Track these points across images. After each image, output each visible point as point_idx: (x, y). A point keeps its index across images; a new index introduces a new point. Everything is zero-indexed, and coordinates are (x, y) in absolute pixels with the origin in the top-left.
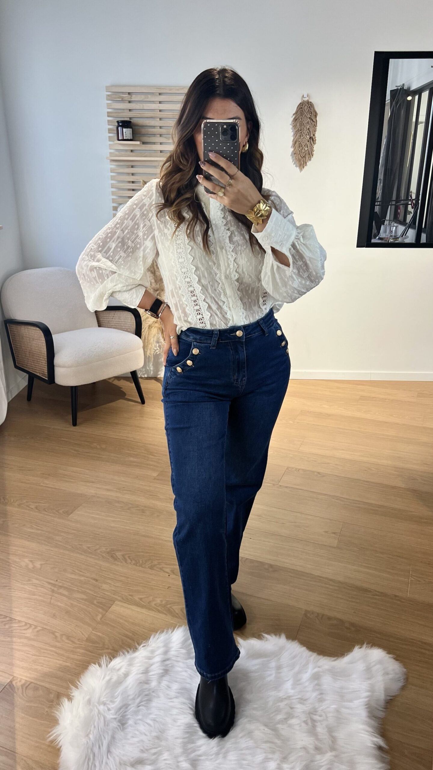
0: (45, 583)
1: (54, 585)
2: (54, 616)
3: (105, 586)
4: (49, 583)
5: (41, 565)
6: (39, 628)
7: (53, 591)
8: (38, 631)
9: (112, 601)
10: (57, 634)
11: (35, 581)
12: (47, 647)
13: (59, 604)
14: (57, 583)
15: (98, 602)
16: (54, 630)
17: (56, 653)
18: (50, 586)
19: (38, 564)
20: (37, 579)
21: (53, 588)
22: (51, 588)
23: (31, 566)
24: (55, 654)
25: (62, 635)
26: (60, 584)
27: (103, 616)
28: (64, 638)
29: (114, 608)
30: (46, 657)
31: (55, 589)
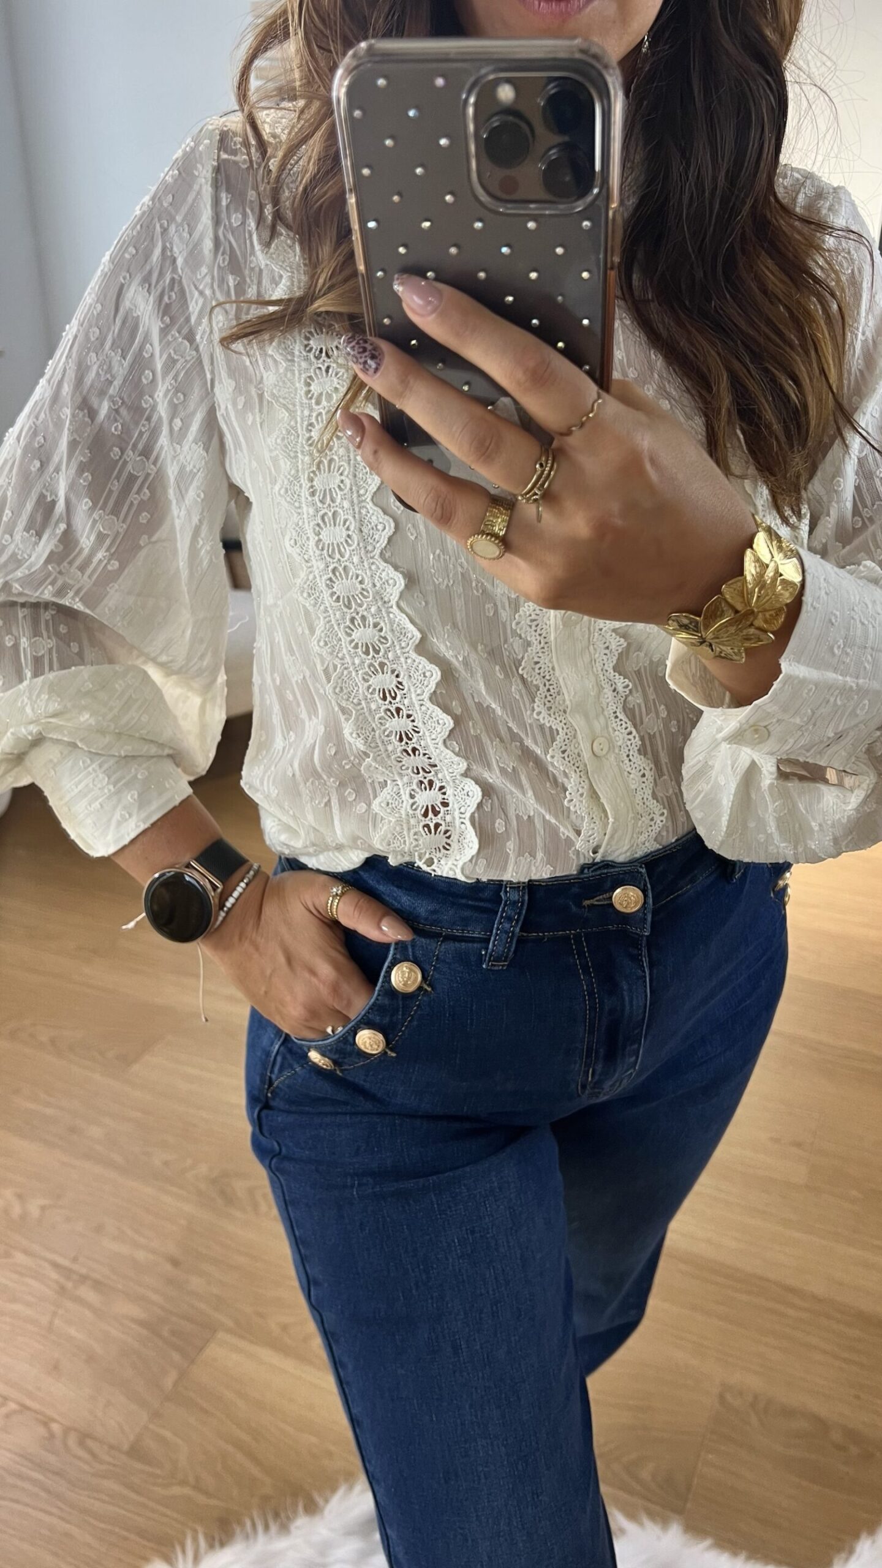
0: (46, 1265)
1: (67, 1272)
2: (55, 1368)
3: (196, 1283)
4: (56, 1266)
5: (43, 1208)
6: (13, 1406)
7: (62, 1290)
8: (7, 1416)
9: (210, 1328)
10: (55, 1427)
11: (20, 1258)
12: (24, 1469)
13: (73, 1332)
14: (75, 1267)
15: (173, 1333)
16: (50, 1412)
17: (48, 1491)
18: (54, 1275)
19: (34, 1208)
20: (26, 1252)
21: (62, 1280)
22: (57, 1282)
23: (17, 1210)
24: (43, 1494)
25: (67, 1430)
26: (84, 1271)
27: (183, 1375)
28: (72, 1442)
29: (214, 1351)
30: (17, 1501)
31: (69, 1285)
